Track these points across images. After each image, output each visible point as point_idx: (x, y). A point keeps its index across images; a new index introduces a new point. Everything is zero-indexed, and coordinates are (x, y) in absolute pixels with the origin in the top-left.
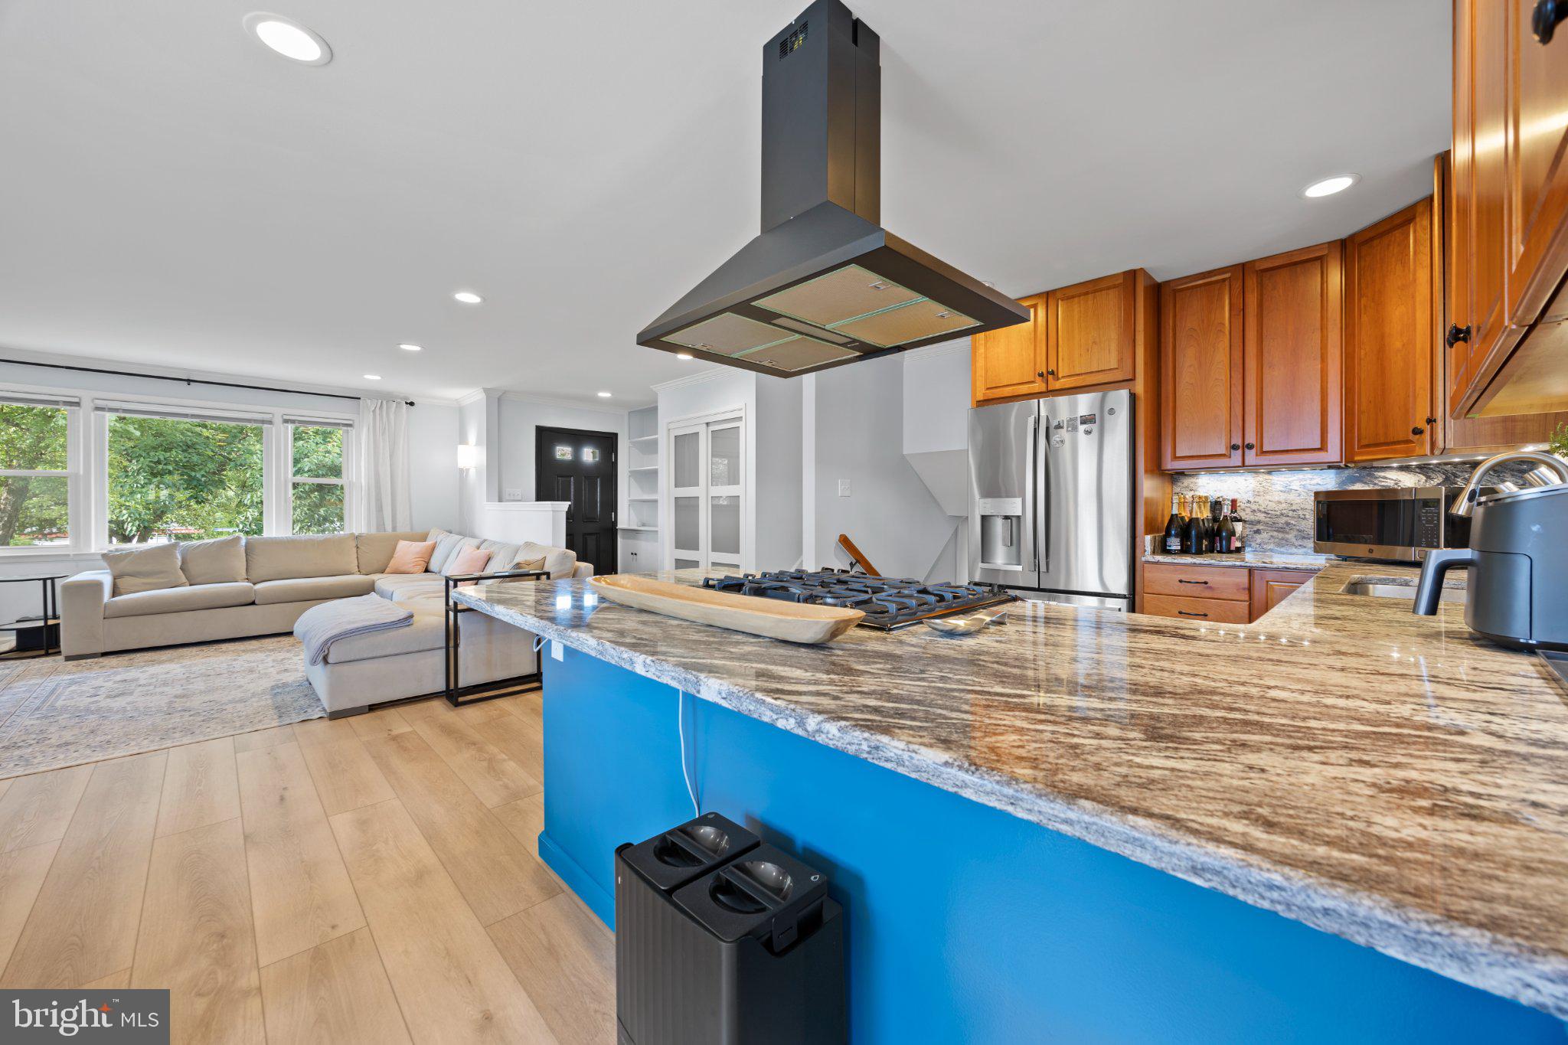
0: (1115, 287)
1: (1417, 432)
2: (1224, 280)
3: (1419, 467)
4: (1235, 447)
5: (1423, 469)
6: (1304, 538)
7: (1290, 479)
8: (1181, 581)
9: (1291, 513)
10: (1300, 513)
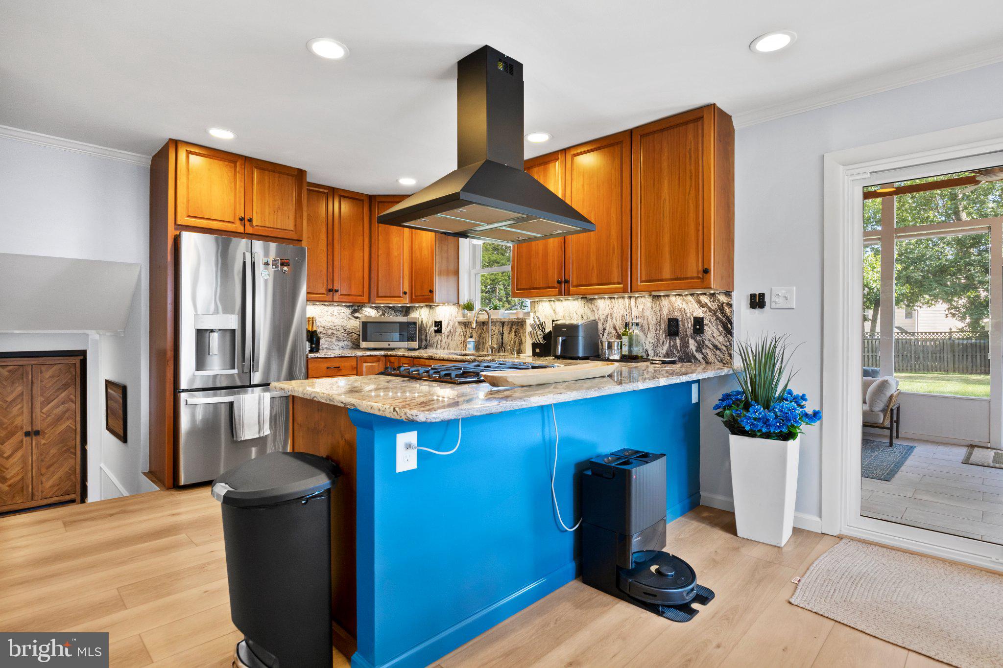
0: (292, 175)
1: (405, 293)
2: (324, 193)
3: (376, 307)
4: (330, 291)
5: (377, 308)
6: (338, 341)
7: (334, 309)
8: (327, 368)
9: (334, 328)
10: (337, 327)
